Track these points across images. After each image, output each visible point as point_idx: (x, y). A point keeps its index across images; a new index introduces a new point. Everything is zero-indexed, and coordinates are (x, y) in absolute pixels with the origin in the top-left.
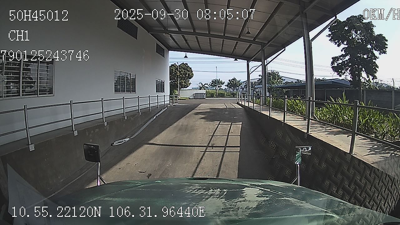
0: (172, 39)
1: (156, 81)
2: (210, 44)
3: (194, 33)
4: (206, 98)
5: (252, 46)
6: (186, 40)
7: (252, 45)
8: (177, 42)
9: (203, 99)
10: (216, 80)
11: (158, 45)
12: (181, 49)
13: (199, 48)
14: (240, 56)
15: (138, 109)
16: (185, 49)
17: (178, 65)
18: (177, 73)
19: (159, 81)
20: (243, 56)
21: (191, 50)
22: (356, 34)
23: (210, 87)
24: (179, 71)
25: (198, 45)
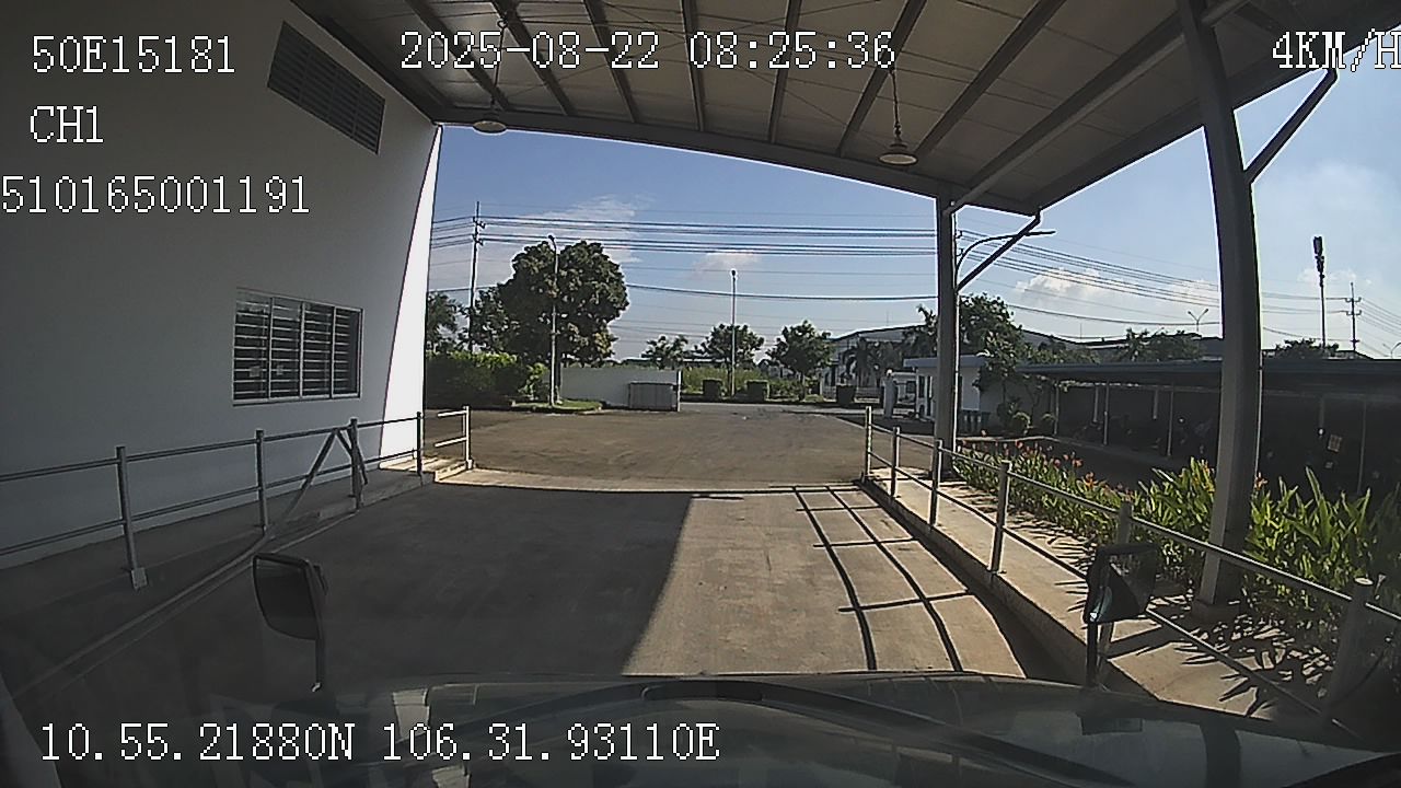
1: (244, 313)
9: (666, 410)
10: (730, 328)
17: (555, 252)
18: (551, 288)
24: (560, 277)
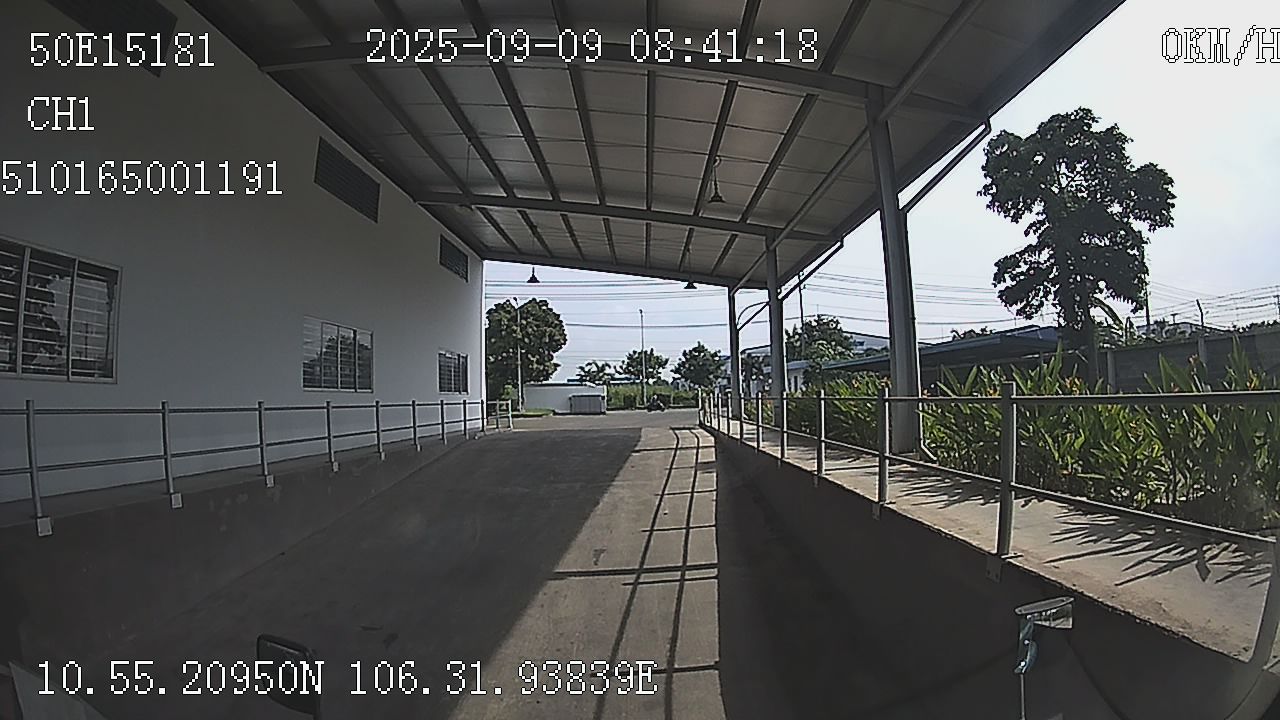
0: (490, 222)
1: (440, 354)
2: (610, 240)
3: (556, 205)
4: (608, 410)
5: (737, 239)
6: (532, 227)
7: (736, 235)
8: (506, 231)
9: (599, 414)
10: (640, 353)
11: (446, 240)
12: (520, 252)
13: (575, 250)
14: (707, 275)
15: (376, 442)
16: (531, 255)
17: (516, 307)
18: (515, 332)
19: (447, 355)
20: (715, 273)
21: (553, 257)
22: (1070, 174)
23: (623, 376)
24: (521, 324)
25: (572, 244)
